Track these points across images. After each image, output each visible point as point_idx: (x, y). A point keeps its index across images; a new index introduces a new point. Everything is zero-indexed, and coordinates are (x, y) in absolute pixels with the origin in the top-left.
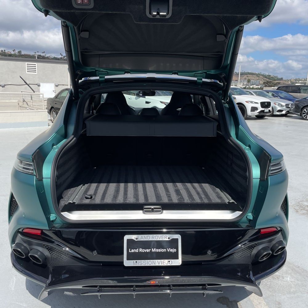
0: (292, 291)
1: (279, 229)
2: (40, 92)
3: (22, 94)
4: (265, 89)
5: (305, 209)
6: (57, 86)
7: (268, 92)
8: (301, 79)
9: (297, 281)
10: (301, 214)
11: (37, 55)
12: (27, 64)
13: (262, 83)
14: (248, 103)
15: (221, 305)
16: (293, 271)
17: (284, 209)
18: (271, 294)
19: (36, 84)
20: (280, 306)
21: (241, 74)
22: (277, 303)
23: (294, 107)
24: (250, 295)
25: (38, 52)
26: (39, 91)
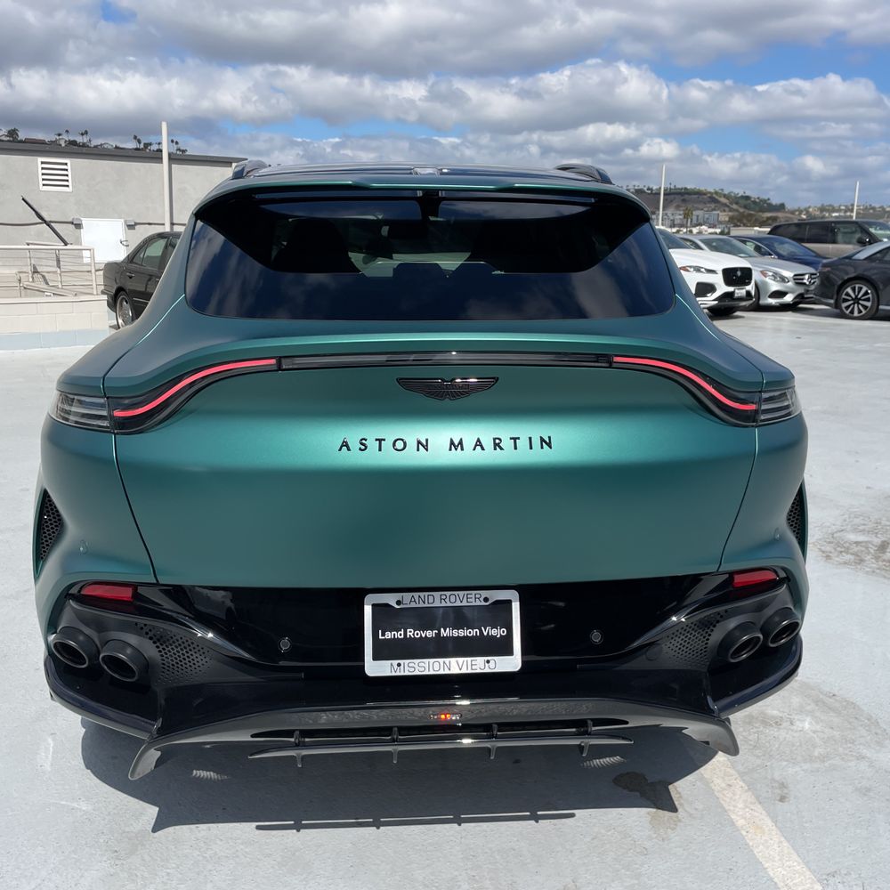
0: (816, 754)
1: (783, 575)
2: (81, 244)
3: (29, 250)
4: (735, 232)
5: (851, 551)
6: (131, 227)
7: (744, 240)
8: (836, 205)
9: (831, 730)
10: (840, 564)
11: (66, 141)
12: (42, 163)
13: (727, 219)
14: (688, 271)
15: (625, 792)
16: (817, 705)
17: (795, 527)
18: (759, 762)
19: (70, 220)
20: (786, 791)
21: (665, 194)
22: (776, 785)
23: (817, 281)
24: (702, 766)
25: (67, 131)
26: (78, 241)
